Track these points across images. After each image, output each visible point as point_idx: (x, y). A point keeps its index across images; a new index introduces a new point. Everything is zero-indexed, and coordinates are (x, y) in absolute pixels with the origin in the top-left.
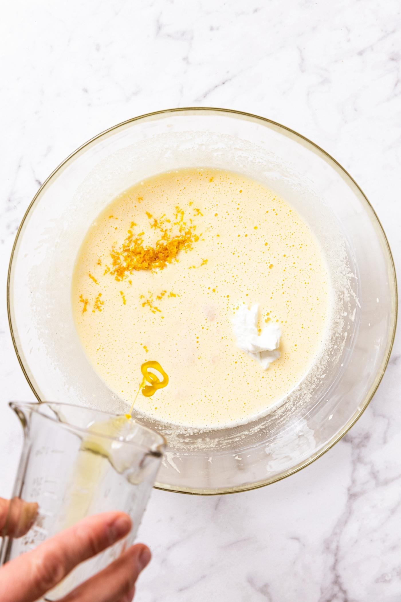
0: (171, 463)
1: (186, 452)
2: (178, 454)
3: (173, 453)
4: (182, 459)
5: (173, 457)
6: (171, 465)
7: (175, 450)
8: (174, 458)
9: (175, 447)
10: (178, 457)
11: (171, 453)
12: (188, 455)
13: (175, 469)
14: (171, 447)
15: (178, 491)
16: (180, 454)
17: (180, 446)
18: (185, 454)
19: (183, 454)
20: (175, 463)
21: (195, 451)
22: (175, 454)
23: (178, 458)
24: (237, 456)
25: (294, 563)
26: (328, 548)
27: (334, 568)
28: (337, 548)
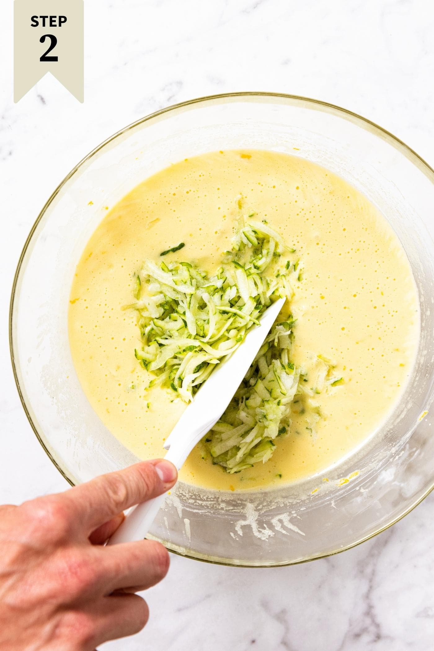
0: (290, 526)
1: (301, 506)
2: (293, 512)
3: (288, 513)
4: (300, 517)
5: (289, 518)
6: (290, 529)
7: (288, 508)
8: (291, 518)
9: (286, 504)
10: (294, 516)
11: (285, 514)
12: (305, 509)
13: (298, 533)
14: (283, 506)
15: (312, 559)
16: (296, 511)
17: (292, 501)
18: (302, 509)
19: (299, 509)
20: (294, 525)
21: (311, 500)
22: (290, 512)
23: (296, 517)
24: (362, 488)
25: (320, 587)
26: (362, 572)
27: (367, 596)
28: (374, 573)
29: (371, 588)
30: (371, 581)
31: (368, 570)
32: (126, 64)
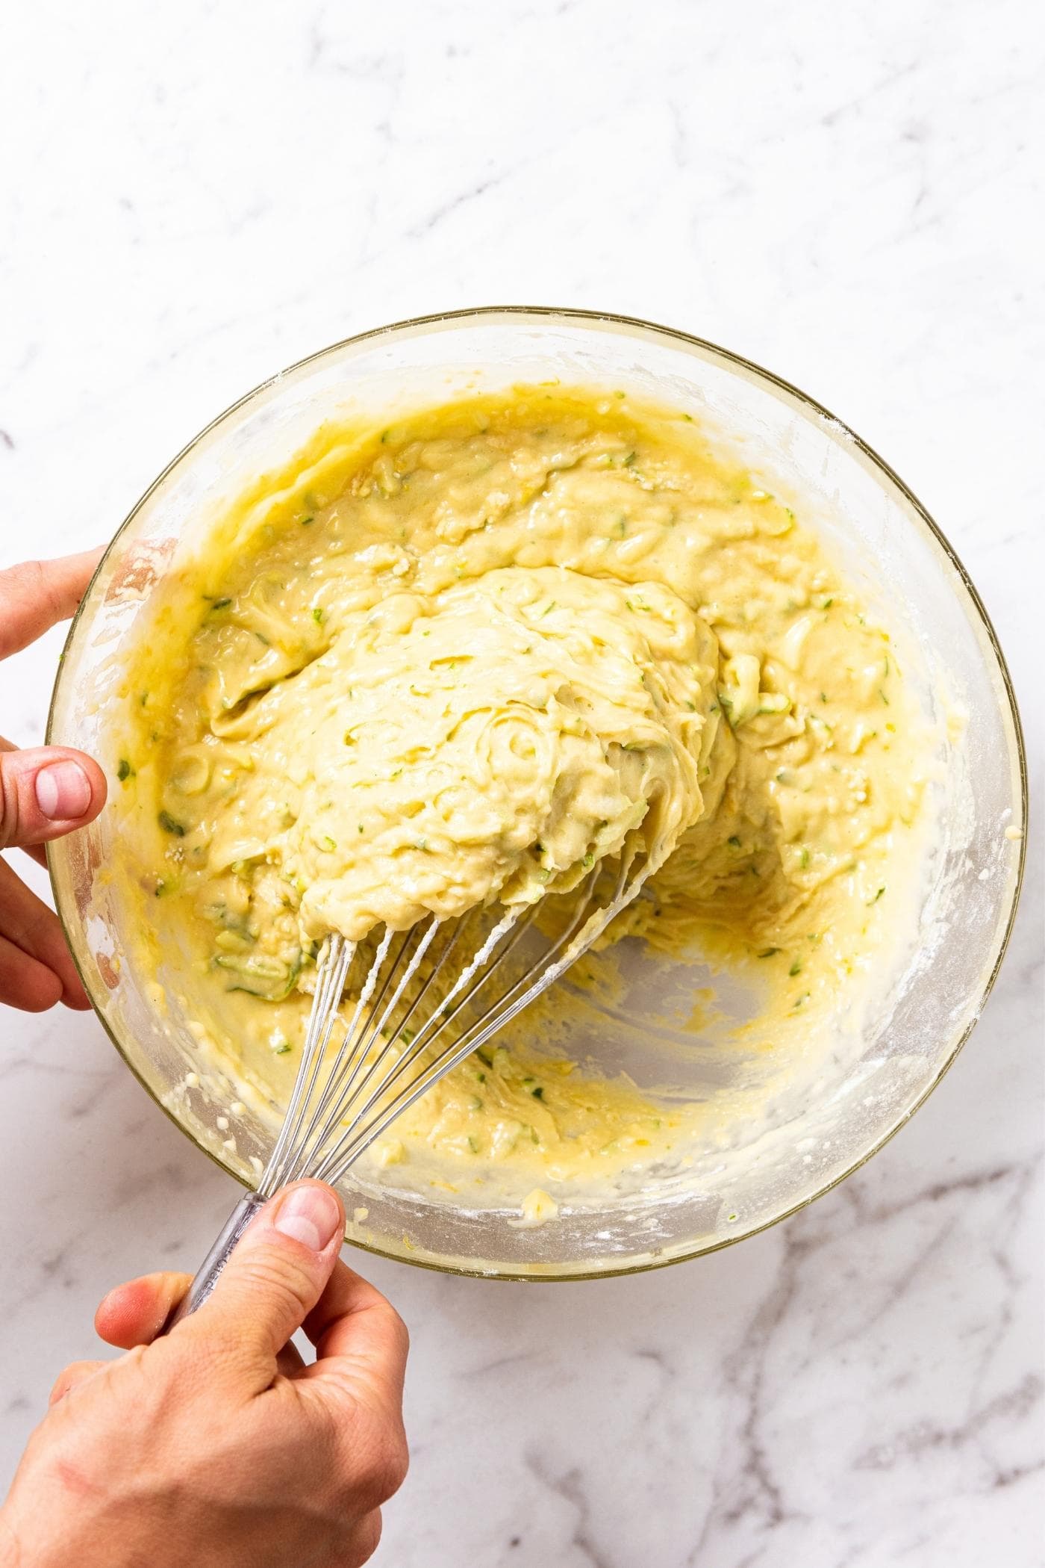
25: (647, 1417)
26: (732, 1380)
27: (748, 1431)
28: (758, 1380)
29: (754, 1415)
30: (753, 1397)
31: (747, 1376)
32: (174, 356)
